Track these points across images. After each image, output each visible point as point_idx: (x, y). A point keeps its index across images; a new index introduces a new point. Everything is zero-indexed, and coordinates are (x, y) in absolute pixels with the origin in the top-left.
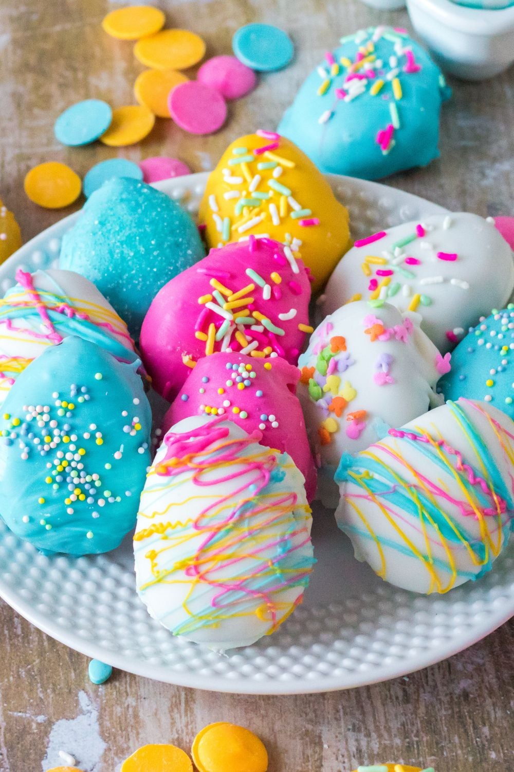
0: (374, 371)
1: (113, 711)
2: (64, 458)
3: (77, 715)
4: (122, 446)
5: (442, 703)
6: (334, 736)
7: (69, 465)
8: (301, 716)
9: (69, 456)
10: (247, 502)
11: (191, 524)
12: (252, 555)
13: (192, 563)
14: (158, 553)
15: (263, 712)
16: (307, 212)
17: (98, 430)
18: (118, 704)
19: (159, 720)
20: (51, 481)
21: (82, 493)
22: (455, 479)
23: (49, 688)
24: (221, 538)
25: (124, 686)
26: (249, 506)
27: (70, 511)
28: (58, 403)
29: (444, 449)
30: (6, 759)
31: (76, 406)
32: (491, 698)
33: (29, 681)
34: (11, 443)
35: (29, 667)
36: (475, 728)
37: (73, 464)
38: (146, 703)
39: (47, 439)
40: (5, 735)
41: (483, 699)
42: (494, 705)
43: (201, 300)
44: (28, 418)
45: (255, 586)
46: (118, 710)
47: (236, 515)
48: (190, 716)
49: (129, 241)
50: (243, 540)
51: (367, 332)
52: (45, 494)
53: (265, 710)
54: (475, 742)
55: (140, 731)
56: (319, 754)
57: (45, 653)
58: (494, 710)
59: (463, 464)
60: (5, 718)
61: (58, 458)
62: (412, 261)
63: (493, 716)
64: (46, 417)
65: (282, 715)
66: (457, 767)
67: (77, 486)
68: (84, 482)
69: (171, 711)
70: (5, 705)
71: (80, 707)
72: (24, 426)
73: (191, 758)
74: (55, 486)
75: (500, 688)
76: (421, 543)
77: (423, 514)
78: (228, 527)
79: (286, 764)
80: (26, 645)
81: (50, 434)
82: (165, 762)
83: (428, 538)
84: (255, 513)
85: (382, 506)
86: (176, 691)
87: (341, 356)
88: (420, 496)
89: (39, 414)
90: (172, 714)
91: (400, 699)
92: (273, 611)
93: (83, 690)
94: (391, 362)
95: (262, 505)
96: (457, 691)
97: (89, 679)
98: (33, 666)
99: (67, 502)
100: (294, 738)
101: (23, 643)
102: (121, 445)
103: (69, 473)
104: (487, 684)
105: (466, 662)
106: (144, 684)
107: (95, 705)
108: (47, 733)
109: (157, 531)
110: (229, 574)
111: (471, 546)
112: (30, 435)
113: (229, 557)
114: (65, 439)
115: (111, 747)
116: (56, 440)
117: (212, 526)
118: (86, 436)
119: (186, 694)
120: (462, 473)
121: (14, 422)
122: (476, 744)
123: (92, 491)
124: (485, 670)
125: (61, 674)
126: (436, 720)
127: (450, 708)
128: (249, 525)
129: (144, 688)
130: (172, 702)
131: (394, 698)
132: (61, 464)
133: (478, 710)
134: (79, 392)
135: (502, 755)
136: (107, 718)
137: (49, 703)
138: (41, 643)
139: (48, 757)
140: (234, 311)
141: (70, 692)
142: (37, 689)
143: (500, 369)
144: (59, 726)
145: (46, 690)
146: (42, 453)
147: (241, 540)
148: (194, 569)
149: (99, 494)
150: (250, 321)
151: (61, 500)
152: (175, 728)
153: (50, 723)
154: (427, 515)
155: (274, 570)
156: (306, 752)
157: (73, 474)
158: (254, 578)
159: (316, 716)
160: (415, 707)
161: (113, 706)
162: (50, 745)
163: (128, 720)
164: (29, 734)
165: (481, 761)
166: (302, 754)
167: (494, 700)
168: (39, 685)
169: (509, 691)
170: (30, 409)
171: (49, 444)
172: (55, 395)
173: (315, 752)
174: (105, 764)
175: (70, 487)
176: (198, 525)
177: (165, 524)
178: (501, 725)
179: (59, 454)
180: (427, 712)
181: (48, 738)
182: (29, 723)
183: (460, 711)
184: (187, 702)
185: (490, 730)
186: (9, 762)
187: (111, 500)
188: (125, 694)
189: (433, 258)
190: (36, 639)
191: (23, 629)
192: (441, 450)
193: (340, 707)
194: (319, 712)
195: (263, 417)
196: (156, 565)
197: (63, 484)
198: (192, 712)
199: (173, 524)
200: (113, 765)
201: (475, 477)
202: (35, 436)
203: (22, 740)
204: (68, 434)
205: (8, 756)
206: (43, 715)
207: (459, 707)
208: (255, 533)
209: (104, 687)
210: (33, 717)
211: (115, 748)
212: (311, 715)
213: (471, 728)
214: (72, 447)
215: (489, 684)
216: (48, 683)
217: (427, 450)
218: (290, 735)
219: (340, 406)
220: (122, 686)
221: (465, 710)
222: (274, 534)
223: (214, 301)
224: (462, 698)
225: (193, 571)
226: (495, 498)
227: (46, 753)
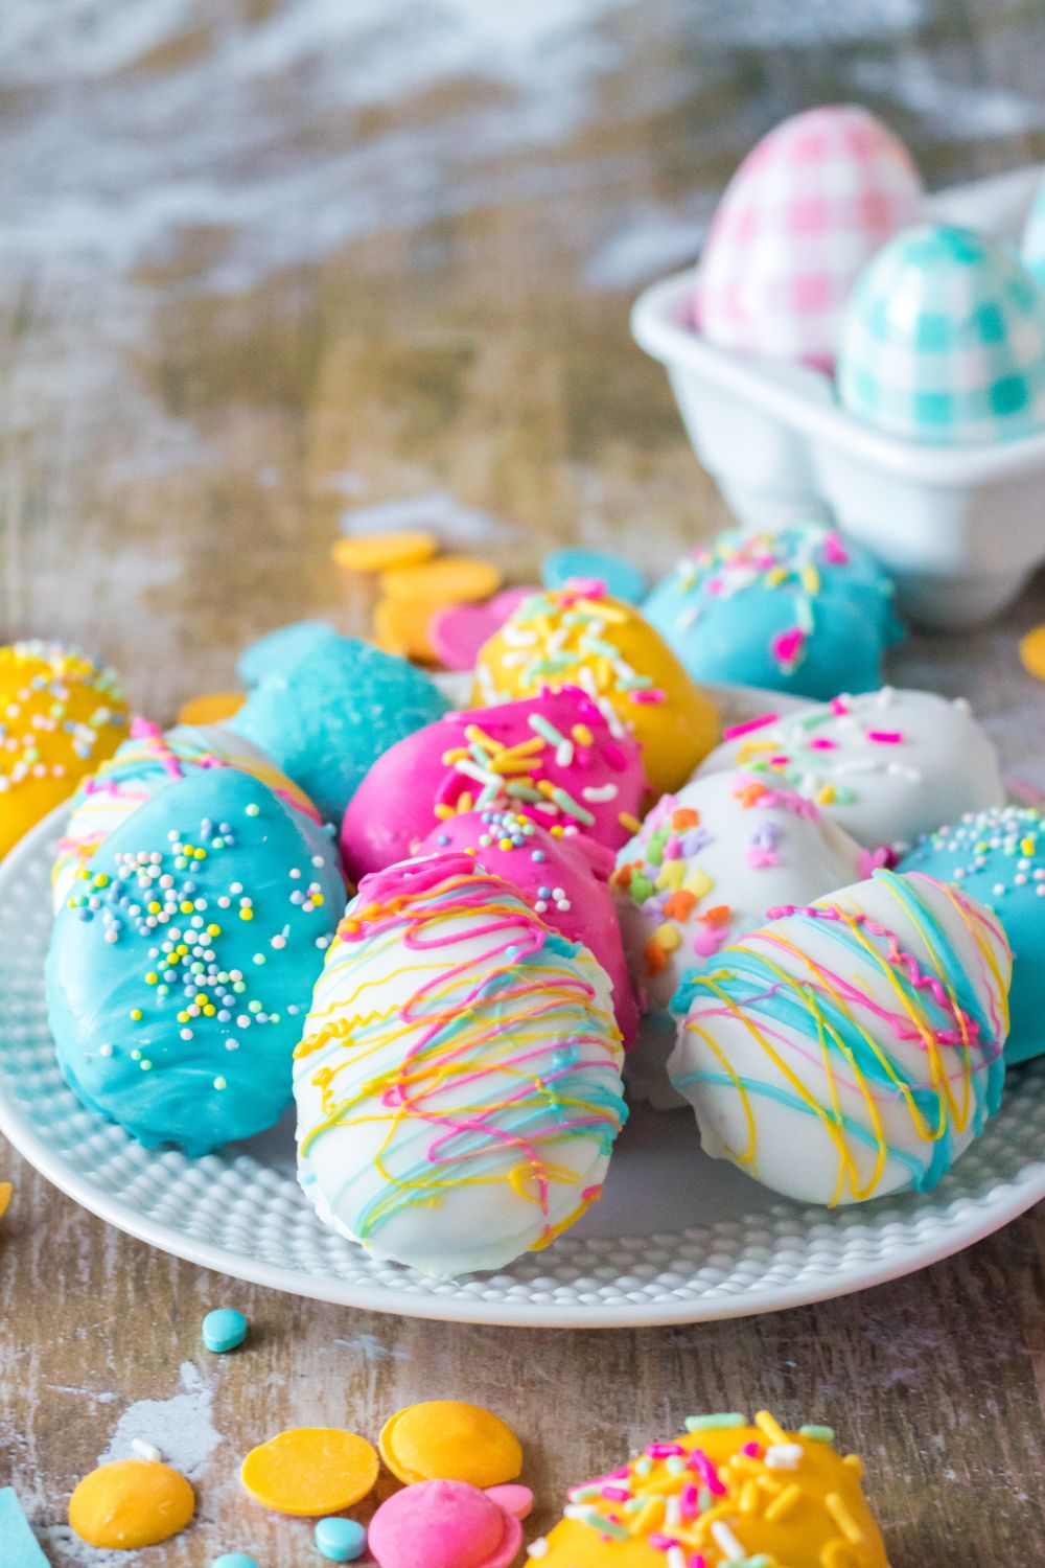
0: (744, 846)
1: (240, 1391)
2: (181, 941)
3: (175, 1394)
4: (287, 928)
5: (857, 1400)
6: (651, 1440)
7: (190, 952)
8: (591, 1410)
9: (189, 937)
10: (498, 975)
11: (396, 1013)
12: (506, 1066)
13: (395, 1080)
14: (334, 1073)
15: (520, 1402)
16: (645, 682)
17: (244, 894)
18: (251, 1383)
19: (325, 1407)
20: (156, 981)
21: (209, 1003)
22: (885, 975)
23: (127, 1356)
24: (450, 1034)
25: (266, 1357)
26: (502, 980)
27: (186, 1034)
28: (176, 848)
29: (867, 929)
30: (33, 1451)
31: (210, 856)
32: (949, 1394)
33: (93, 1345)
34: (88, 916)
35: (96, 1326)
36: (916, 1435)
37: (197, 952)
38: (304, 1383)
39: (152, 907)
40: (36, 1417)
41: (934, 1396)
42: (955, 1405)
43: (447, 758)
44: (123, 873)
45: (510, 1124)
46: (251, 1391)
47: (480, 996)
48: (385, 1404)
49: (336, 707)
50: (491, 1039)
51: (738, 795)
52: (144, 1003)
53: (525, 1399)
54: (917, 1456)
55: (288, 1420)
56: (621, 1465)
57: (129, 1307)
58: (955, 1411)
59: (899, 951)
60: (39, 1394)
61: (170, 941)
62: (823, 744)
63: (952, 1421)
64: (153, 871)
65: (554, 1406)
66: (882, 1489)
67: (200, 990)
68: (215, 983)
69: (349, 1394)
70: (44, 1376)
71: (180, 1384)
72: (114, 886)
73: (377, 1449)
74: (162, 990)
75: (967, 1382)
76: (821, 1086)
77: (824, 1030)
78: (463, 1015)
79: (556, 1477)
80: (95, 1296)
81: (160, 899)
82: (327, 1454)
83: (835, 1077)
84: (514, 995)
85: (751, 1023)
86: (362, 1366)
87: (689, 836)
88: (820, 1000)
89: (142, 865)
90: (351, 1399)
91: (779, 1391)
92: (541, 1177)
93: (190, 1360)
94: (777, 837)
95: (528, 982)
96: (887, 1384)
97: (202, 1346)
98: (104, 1325)
99: (182, 1017)
100: (577, 1441)
101: (90, 1293)
102: (284, 925)
103: (189, 967)
104: (944, 1377)
105: (905, 1344)
106: (304, 1356)
107: (209, 1381)
108: (114, 1418)
109: (336, 1034)
110: (461, 1102)
111: (914, 1093)
112: (123, 901)
113: (463, 1069)
114: (185, 907)
115: (231, 1441)
116: (170, 908)
117: (434, 1015)
118: (223, 902)
119: (380, 1373)
120: (898, 967)
121: (97, 880)
122: (918, 1459)
123: (227, 1000)
124: (940, 1356)
125: (153, 1338)
126: (846, 1423)
127: (871, 1407)
128: (502, 1011)
129: (303, 1361)
130: (352, 1384)
131: (767, 1390)
132: (175, 951)
133: (926, 1411)
134: (215, 832)
135: (968, 1475)
136: (229, 1400)
137: (124, 1376)
138: (123, 1295)
139: (112, 1450)
140: (508, 776)
141: (166, 1362)
142: (106, 1356)
143: (971, 869)
144: (139, 1409)
145: (122, 1358)
146: (143, 931)
147: (488, 1039)
148: (398, 1092)
149: (239, 1007)
150: (531, 794)
151: (171, 1014)
152: (353, 1420)
153: (122, 1404)
154: (832, 1032)
155: (546, 1096)
156: (596, 1460)
157: (196, 967)
158: (507, 1109)
159: (619, 1411)
160: (807, 1404)
161: (242, 1384)
162: (118, 1434)
163: (268, 1405)
164: (81, 1416)
165: (928, 1482)
166: (588, 1463)
167: (956, 1397)
168: (110, 1351)
169: (984, 1387)
170: (128, 857)
171: (155, 915)
172: (173, 835)
173: (613, 1462)
174: (217, 1465)
175: (188, 991)
176: (410, 1013)
177: (350, 1020)
178: (967, 1433)
179: (173, 933)
180: (828, 1411)
181: (116, 1424)
182: (83, 1403)
183: (890, 1412)
184: (380, 1383)
185: (946, 1441)
186: (40, 1456)
187: (261, 1018)
188: (266, 1369)
189: (860, 740)
190: (115, 1289)
191: (92, 1275)
192: (861, 931)
193: (666, 1399)
194: (625, 1406)
195: (542, 891)
196: (330, 1094)
197: (177, 985)
198: (387, 1395)
199: (364, 1016)
200: (232, 1466)
201: (920, 974)
202: (132, 902)
203: (68, 1425)
204: (191, 897)
205: (36, 1447)
206: (112, 1392)
207: (889, 1407)
208: (514, 1027)
209: (229, 1358)
210: (91, 1394)
211: (238, 1443)
212: (610, 1409)
213: (911, 1436)
214: (197, 921)
215: (946, 1373)
216: (127, 1349)
217: (836, 931)
218: (569, 1437)
219: (684, 906)
220: (263, 1357)
221: (900, 1411)
222: (548, 1033)
223: (472, 758)
224: (895, 1394)
225: (396, 1097)
226: (958, 1013)
227: (108, 1444)
